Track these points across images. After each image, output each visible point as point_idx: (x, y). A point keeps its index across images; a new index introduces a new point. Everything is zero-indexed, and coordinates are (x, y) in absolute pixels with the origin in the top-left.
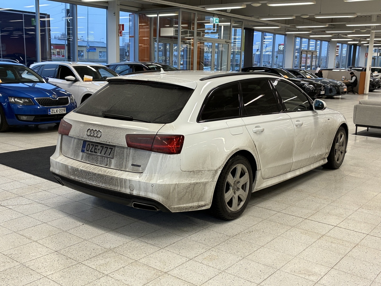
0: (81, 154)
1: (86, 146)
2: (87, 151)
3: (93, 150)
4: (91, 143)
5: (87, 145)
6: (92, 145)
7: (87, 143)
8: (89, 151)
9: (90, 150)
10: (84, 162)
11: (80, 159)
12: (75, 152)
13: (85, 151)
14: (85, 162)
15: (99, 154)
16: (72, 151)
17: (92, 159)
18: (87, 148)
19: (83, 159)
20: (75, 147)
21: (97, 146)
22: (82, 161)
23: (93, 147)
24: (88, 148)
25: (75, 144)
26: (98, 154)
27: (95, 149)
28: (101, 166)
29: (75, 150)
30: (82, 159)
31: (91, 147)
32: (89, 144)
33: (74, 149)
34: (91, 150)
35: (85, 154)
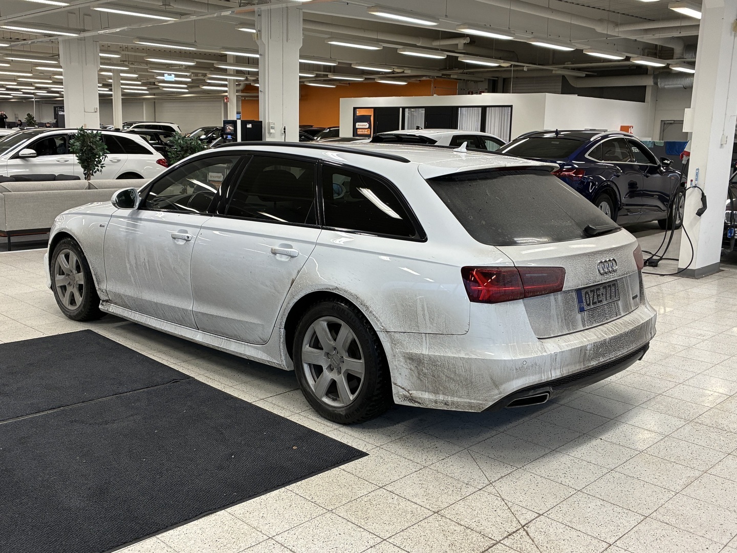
0: (579, 316)
1: (584, 298)
2: (589, 305)
3: (596, 300)
4: (588, 290)
5: (583, 295)
6: (591, 291)
7: (583, 292)
8: (591, 304)
9: (591, 302)
10: (591, 327)
11: (581, 326)
12: (565, 320)
13: (585, 307)
14: (593, 326)
15: (605, 302)
16: (560, 320)
17: (599, 316)
18: (586, 302)
19: (586, 323)
20: (563, 310)
21: (599, 289)
22: (587, 327)
23: (594, 294)
24: (588, 300)
25: (561, 304)
26: (604, 304)
27: (598, 296)
28: (613, 319)
29: (565, 315)
30: (584, 325)
31: (591, 295)
32: (587, 293)
33: (563, 315)
34: (593, 301)
35: (586, 313)
